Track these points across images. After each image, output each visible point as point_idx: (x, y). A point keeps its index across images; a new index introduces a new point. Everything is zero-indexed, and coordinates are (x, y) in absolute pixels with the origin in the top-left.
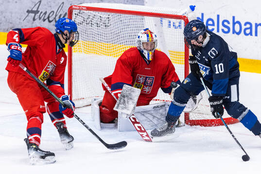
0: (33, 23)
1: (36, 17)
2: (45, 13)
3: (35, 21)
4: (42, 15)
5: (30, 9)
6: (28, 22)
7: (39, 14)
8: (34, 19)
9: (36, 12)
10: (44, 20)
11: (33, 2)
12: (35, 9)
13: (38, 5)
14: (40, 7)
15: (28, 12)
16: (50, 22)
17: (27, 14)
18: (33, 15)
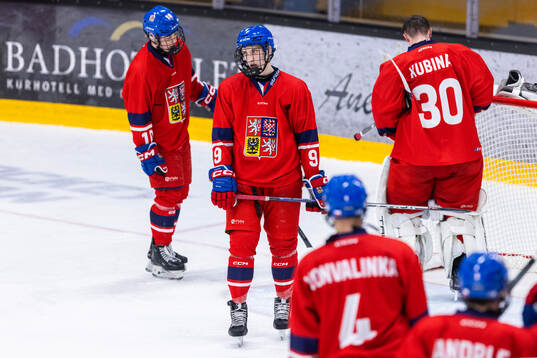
0: (336, 114)
1: (343, 104)
2: (359, 97)
3: (340, 111)
4: (352, 99)
5: (331, 89)
6: (327, 112)
7: (347, 98)
8: (338, 107)
9: (343, 94)
10: (357, 109)
11: (337, 76)
12: (340, 89)
13: (346, 80)
14: (350, 85)
15: (328, 93)
16: (367, 112)
17: (325, 97)
18: (336, 99)
